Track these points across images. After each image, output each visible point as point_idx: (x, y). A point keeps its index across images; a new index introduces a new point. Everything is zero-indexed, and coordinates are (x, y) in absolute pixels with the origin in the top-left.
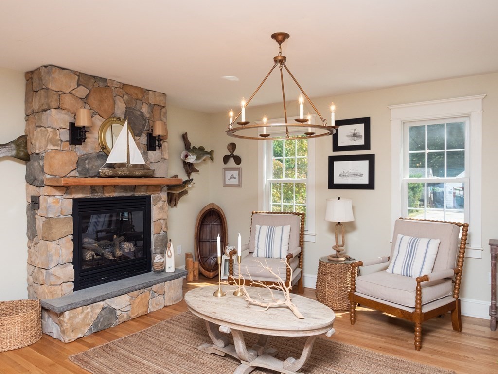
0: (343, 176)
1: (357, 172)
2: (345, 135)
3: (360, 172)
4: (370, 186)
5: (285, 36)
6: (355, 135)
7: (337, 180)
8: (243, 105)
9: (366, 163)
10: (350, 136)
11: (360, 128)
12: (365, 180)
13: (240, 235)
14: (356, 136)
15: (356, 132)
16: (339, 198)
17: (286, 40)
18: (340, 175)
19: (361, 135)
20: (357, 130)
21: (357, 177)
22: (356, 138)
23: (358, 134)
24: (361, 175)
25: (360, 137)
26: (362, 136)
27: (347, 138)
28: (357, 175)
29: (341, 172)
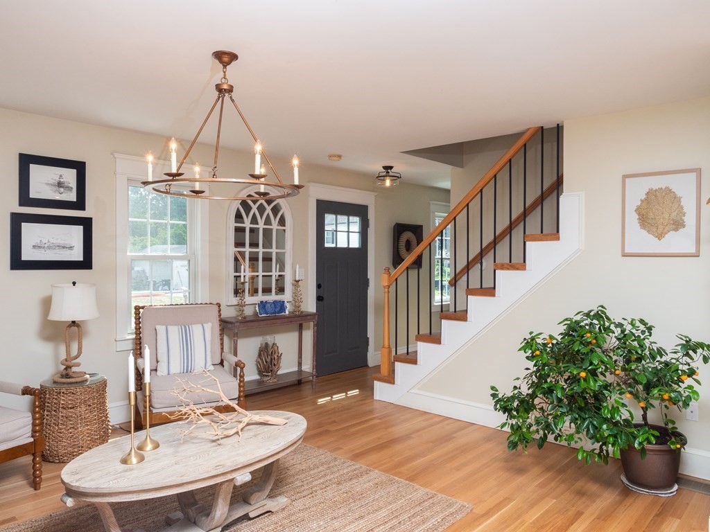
0: (40, 247)
1: (63, 242)
2: (43, 182)
3: (68, 242)
4: (86, 263)
5: (234, 57)
6: (60, 185)
7: (27, 254)
8: (258, 151)
9: (79, 230)
10: (52, 185)
11: (70, 176)
12: (77, 255)
13: (147, 347)
14: (62, 187)
15: (62, 180)
16: (74, 284)
17: (233, 63)
18: (34, 246)
19: (70, 185)
20: (63, 177)
21: (65, 250)
22: (62, 190)
23: (66, 184)
24: (71, 248)
25: (70, 189)
26: (72, 188)
27: (48, 188)
28: (64, 247)
29: (36, 241)
